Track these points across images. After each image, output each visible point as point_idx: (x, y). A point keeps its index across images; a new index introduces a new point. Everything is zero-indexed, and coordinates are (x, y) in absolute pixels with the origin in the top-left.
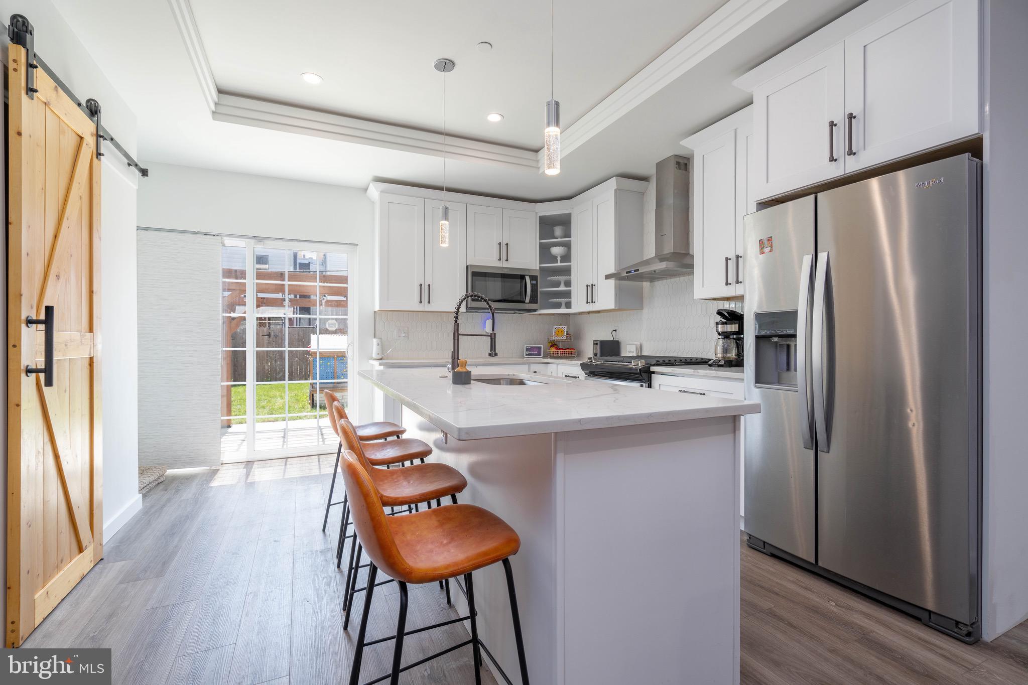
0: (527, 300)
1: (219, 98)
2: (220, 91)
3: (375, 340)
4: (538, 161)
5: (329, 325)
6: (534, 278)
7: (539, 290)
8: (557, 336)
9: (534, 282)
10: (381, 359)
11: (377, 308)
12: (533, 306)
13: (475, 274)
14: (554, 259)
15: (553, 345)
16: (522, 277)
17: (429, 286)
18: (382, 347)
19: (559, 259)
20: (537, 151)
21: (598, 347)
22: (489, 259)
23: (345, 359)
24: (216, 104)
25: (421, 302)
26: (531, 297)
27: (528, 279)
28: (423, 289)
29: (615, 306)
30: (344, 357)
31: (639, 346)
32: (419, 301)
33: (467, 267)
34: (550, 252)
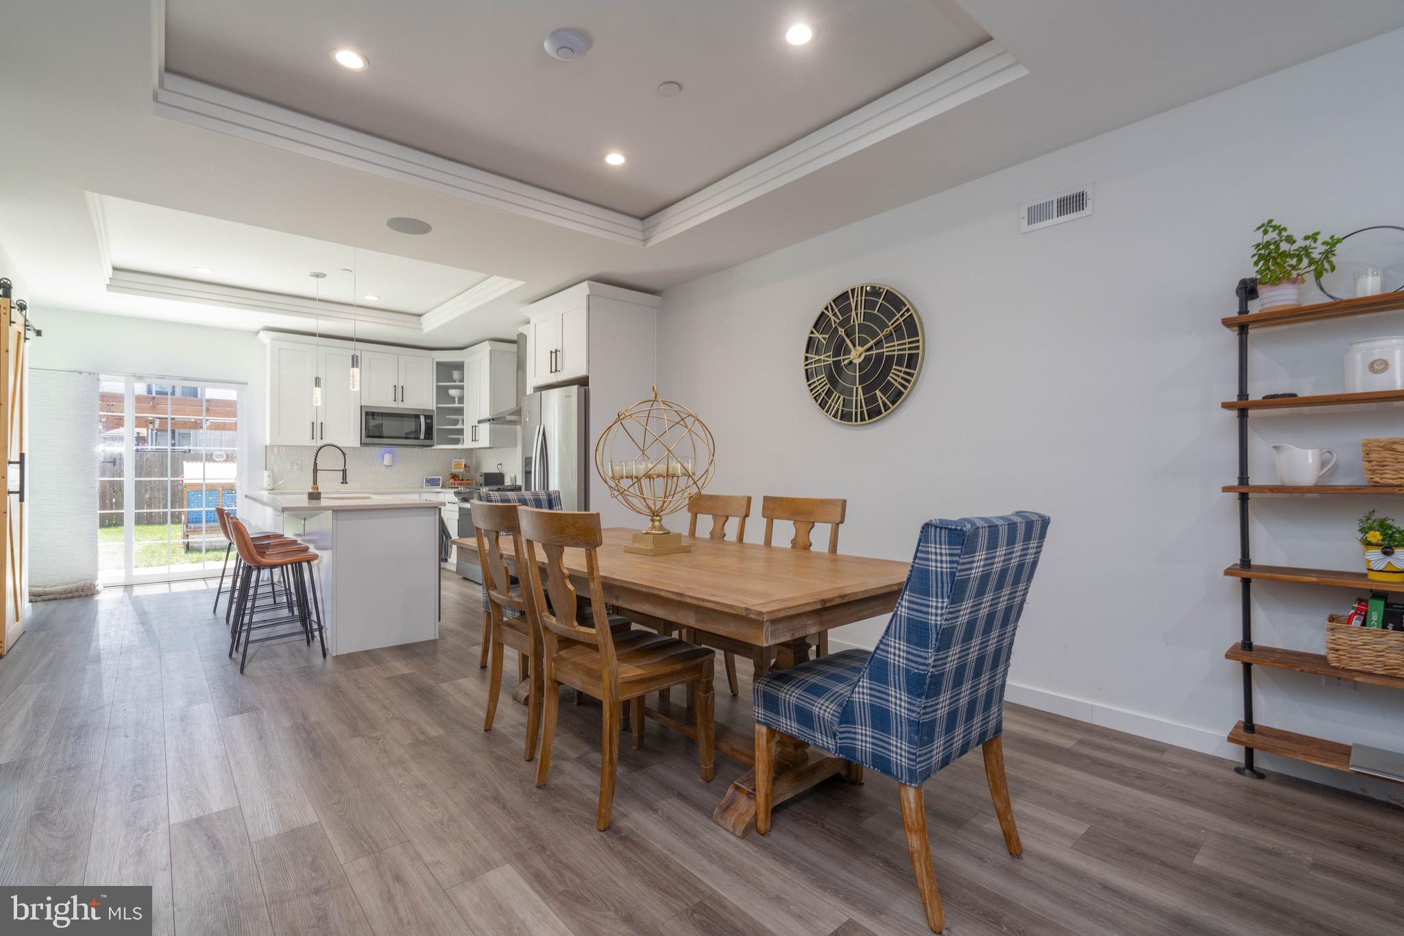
0: (422, 436)
1: (113, 275)
2: (115, 269)
3: (265, 472)
4: (421, 324)
5: (216, 456)
6: (429, 417)
7: (435, 427)
8: (456, 468)
9: (429, 421)
10: (273, 490)
11: (268, 443)
12: (427, 442)
13: (367, 414)
14: (452, 399)
15: (454, 477)
16: (417, 417)
17: (322, 424)
18: (274, 478)
19: (457, 400)
20: (420, 316)
21: (483, 477)
22: (384, 400)
23: (234, 492)
24: (110, 279)
25: (313, 438)
26: (426, 433)
27: (422, 419)
28: (315, 428)
29: (490, 444)
30: (233, 490)
31: (514, 477)
32: (311, 437)
33: (361, 407)
34: (448, 393)
